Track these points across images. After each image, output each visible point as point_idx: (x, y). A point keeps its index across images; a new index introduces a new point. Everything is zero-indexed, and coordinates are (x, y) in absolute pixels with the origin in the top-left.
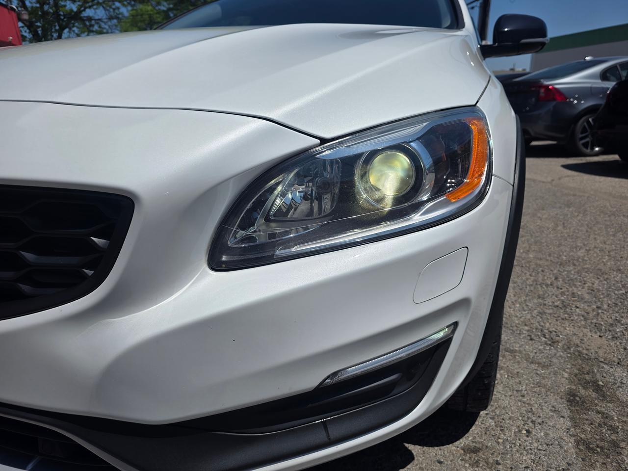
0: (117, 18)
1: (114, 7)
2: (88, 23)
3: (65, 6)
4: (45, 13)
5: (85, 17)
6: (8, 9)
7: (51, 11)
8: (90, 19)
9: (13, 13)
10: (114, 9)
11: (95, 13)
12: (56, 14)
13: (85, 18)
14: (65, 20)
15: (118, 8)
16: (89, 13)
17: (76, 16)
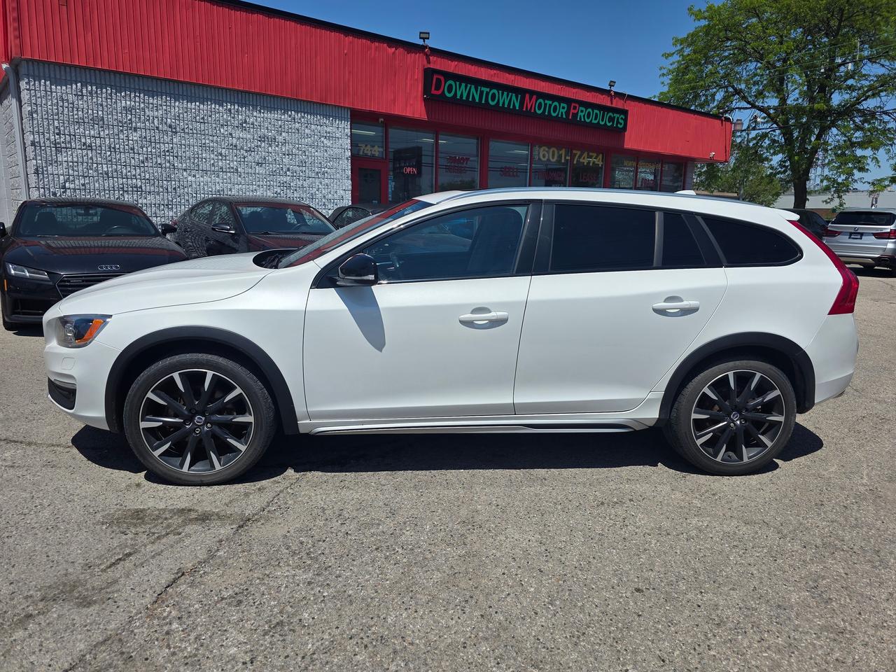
9: (728, 124)
17: (847, 111)
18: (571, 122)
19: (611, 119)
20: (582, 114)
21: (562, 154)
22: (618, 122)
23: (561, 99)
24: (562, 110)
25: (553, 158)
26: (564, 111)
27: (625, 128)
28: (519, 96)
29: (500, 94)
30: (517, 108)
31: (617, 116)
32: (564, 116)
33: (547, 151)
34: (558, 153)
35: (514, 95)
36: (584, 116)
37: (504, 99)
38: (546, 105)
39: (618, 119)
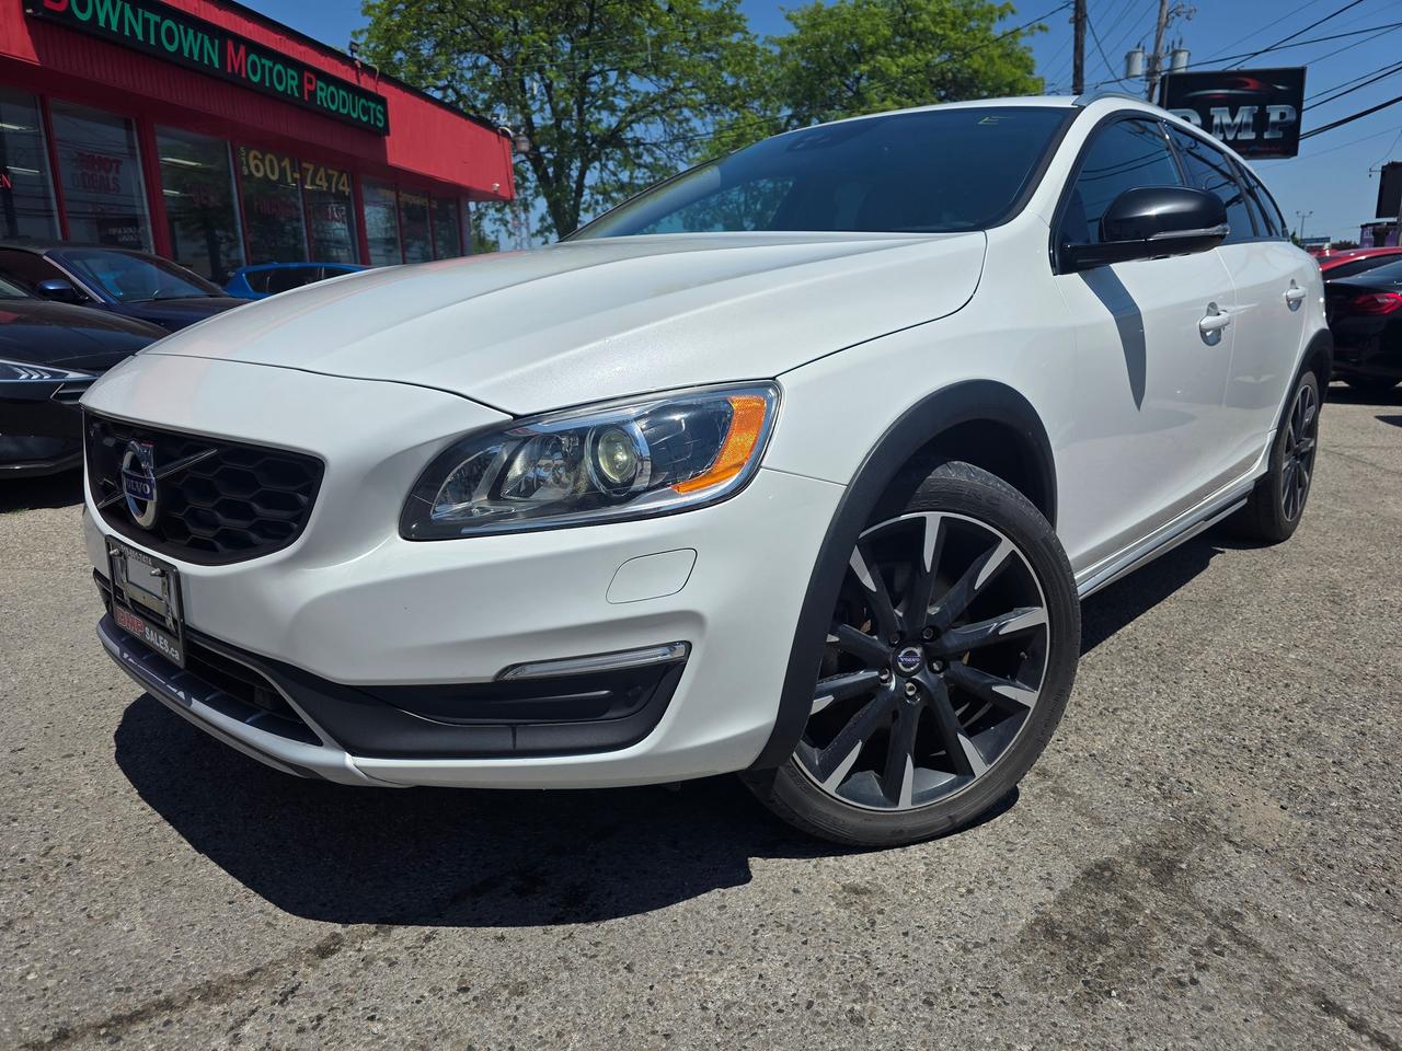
0: (684, 138)
1: (680, 118)
2: (632, 151)
3: (599, 121)
4: (564, 136)
5: (628, 139)
6: (498, 133)
7: (574, 131)
8: (638, 143)
9: (506, 139)
10: (680, 122)
11: (647, 130)
12: (581, 137)
13: (629, 142)
14: (594, 146)
15: (687, 120)
16: (638, 130)
17: (613, 138)
18: (305, 107)
19: (366, 111)
20: (323, 95)
21: (285, 167)
22: (376, 119)
23: (289, 62)
24: (290, 82)
25: (273, 174)
26: (295, 83)
27: (386, 130)
28: (217, 42)
29: (182, 31)
30: (217, 65)
31: (372, 105)
32: (296, 94)
33: (260, 160)
34: (279, 165)
35: (206, 37)
36: (326, 98)
37: (191, 44)
38: (263, 66)
39: (375, 109)
